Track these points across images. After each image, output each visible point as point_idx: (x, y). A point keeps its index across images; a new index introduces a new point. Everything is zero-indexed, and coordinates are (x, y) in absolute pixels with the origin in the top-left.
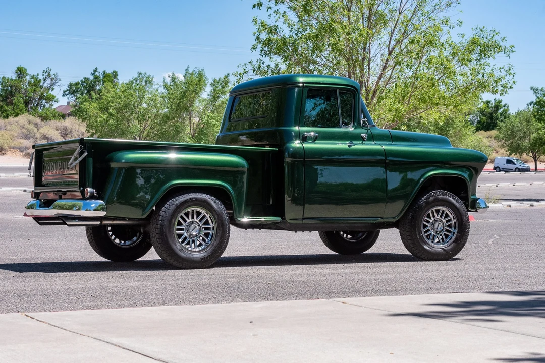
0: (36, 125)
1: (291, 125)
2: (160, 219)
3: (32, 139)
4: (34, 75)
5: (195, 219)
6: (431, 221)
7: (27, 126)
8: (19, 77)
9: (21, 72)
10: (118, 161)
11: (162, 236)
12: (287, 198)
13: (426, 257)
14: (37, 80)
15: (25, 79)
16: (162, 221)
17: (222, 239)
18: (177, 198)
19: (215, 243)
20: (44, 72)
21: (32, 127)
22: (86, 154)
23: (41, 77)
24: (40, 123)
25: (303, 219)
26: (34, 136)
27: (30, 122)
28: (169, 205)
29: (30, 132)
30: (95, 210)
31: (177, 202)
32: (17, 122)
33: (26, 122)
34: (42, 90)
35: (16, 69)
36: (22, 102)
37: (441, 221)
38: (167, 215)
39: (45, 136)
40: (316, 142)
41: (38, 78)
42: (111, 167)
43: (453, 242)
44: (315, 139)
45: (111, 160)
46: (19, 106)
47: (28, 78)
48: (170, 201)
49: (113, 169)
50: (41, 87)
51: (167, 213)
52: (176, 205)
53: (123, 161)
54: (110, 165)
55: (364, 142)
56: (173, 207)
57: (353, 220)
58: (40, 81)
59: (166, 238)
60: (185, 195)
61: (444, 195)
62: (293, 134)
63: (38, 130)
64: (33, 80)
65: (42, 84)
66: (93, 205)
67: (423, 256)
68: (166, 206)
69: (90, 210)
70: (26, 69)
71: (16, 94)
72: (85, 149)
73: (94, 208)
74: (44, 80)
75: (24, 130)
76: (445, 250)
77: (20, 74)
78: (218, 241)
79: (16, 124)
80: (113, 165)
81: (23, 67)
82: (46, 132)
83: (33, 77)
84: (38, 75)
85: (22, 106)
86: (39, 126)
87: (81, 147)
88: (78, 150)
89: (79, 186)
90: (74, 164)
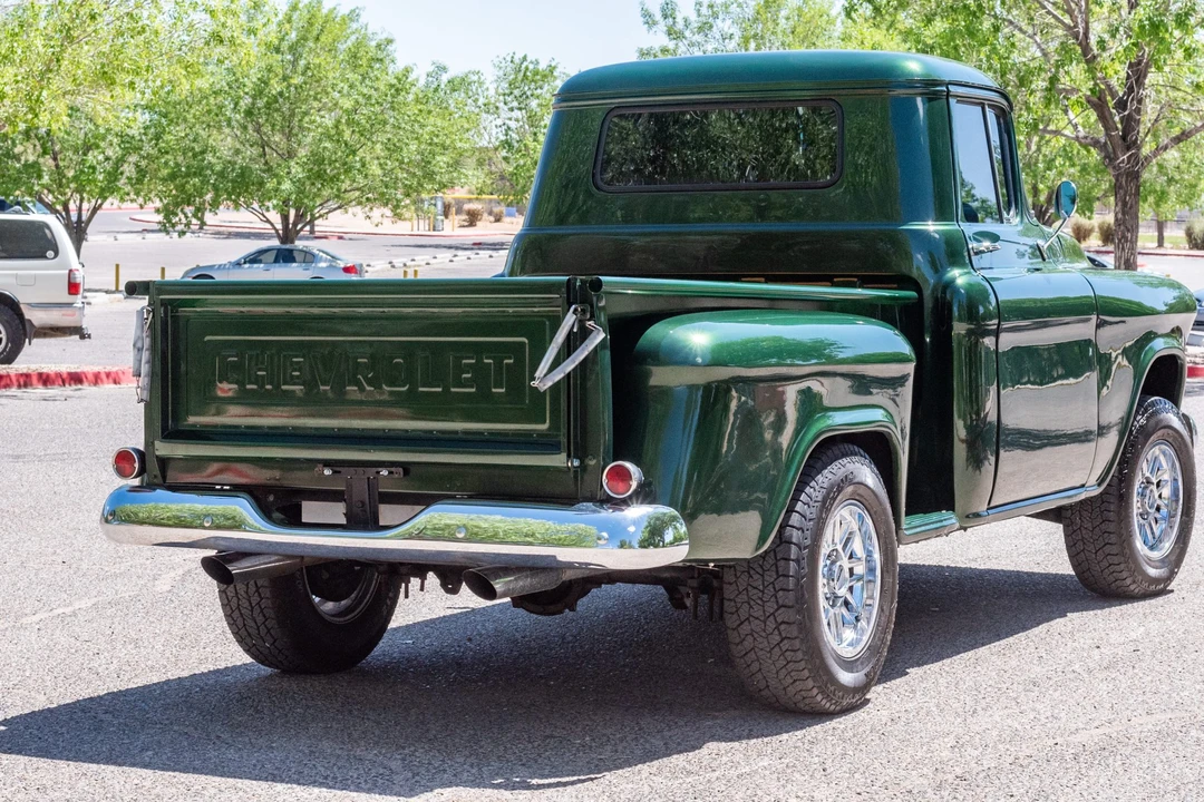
2: (793, 555)
18: (820, 477)
22: (598, 337)
25: (988, 511)
28: (807, 504)
31: (823, 492)
38: (807, 542)
48: (808, 489)
51: (807, 533)
52: (821, 501)
59: (809, 618)
60: (834, 466)
68: (800, 506)
72: (593, 319)
87: (576, 310)
88: (570, 320)
89: (569, 456)
90: (558, 375)
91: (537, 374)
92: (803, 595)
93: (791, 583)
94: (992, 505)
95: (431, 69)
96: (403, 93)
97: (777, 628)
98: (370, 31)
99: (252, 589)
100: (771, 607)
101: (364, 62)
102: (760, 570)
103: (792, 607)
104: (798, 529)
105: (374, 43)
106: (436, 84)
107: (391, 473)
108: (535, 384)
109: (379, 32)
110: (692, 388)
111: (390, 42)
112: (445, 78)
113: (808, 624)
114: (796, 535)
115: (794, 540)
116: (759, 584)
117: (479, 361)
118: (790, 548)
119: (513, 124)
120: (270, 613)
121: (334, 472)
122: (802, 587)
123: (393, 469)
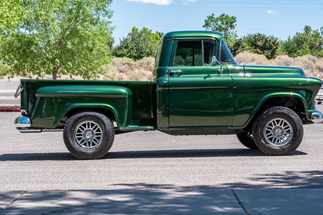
0: (314, 61)
1: (166, 66)
3: (310, 69)
4: (315, 30)
5: (90, 128)
6: (273, 128)
7: (308, 61)
8: (306, 32)
9: (307, 29)
12: (159, 112)
13: (268, 153)
14: (317, 33)
15: (310, 33)
17: (108, 141)
20: (321, 28)
21: (311, 62)
22: (22, 89)
23: (319, 31)
24: (316, 59)
26: (312, 67)
27: (309, 59)
29: (309, 65)
32: (302, 59)
33: (307, 59)
34: (321, 39)
35: (304, 27)
36: (308, 47)
37: (281, 128)
39: (318, 67)
40: (180, 76)
41: (318, 32)
43: (290, 143)
44: (180, 74)
46: (306, 50)
47: (312, 32)
50: (320, 37)
55: (220, 75)
58: (319, 34)
61: (281, 110)
63: (314, 63)
64: (314, 33)
65: (320, 35)
67: (266, 153)
70: (310, 27)
71: (305, 42)
74: (322, 33)
75: (306, 64)
76: (282, 149)
77: (307, 30)
79: (301, 60)
81: (309, 26)
82: (319, 64)
83: (315, 32)
84: (318, 30)
85: (308, 49)
86: (316, 61)
94: (170, 126)
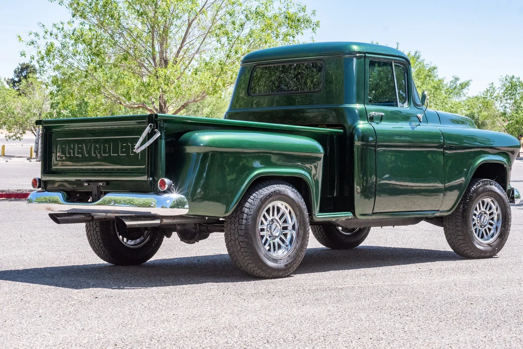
2: (245, 217)
5: (276, 217)
6: (478, 214)
10: (196, 144)
11: (246, 238)
16: (246, 219)
18: (261, 191)
19: (297, 246)
22: (158, 135)
25: (373, 214)
28: (253, 200)
30: (172, 207)
31: (262, 196)
37: (486, 213)
38: (251, 213)
40: (382, 122)
42: (187, 152)
44: (381, 119)
45: (186, 143)
48: (254, 195)
49: (189, 154)
51: (252, 210)
52: (261, 199)
53: (202, 145)
54: (185, 149)
55: (420, 124)
56: (257, 203)
57: (416, 214)
59: (252, 241)
60: (269, 187)
62: (357, 112)
66: (168, 201)
68: (249, 200)
69: (166, 207)
72: (157, 128)
73: (170, 205)
76: (491, 246)
78: (300, 243)
80: (189, 150)
87: (151, 125)
88: (148, 129)
89: (148, 176)
90: (143, 148)
91: (136, 147)
92: (248, 232)
93: (243, 227)
94: (374, 212)
95: (452, 79)
96: (439, 90)
97: (239, 244)
98: (425, 63)
99: (95, 232)
100: (237, 236)
101: (422, 77)
102: (234, 223)
103: (244, 236)
104: (248, 208)
105: (428, 69)
106: (455, 86)
107: (103, 184)
108: (134, 150)
109: (430, 64)
110: (198, 154)
111: (434, 68)
112: (458, 83)
113: (251, 243)
114: (246, 210)
115: (246, 212)
116: (233, 228)
117: (127, 144)
118: (243, 215)
119: (508, 105)
120: (101, 241)
121: (89, 184)
122: (248, 229)
123: (103, 183)
